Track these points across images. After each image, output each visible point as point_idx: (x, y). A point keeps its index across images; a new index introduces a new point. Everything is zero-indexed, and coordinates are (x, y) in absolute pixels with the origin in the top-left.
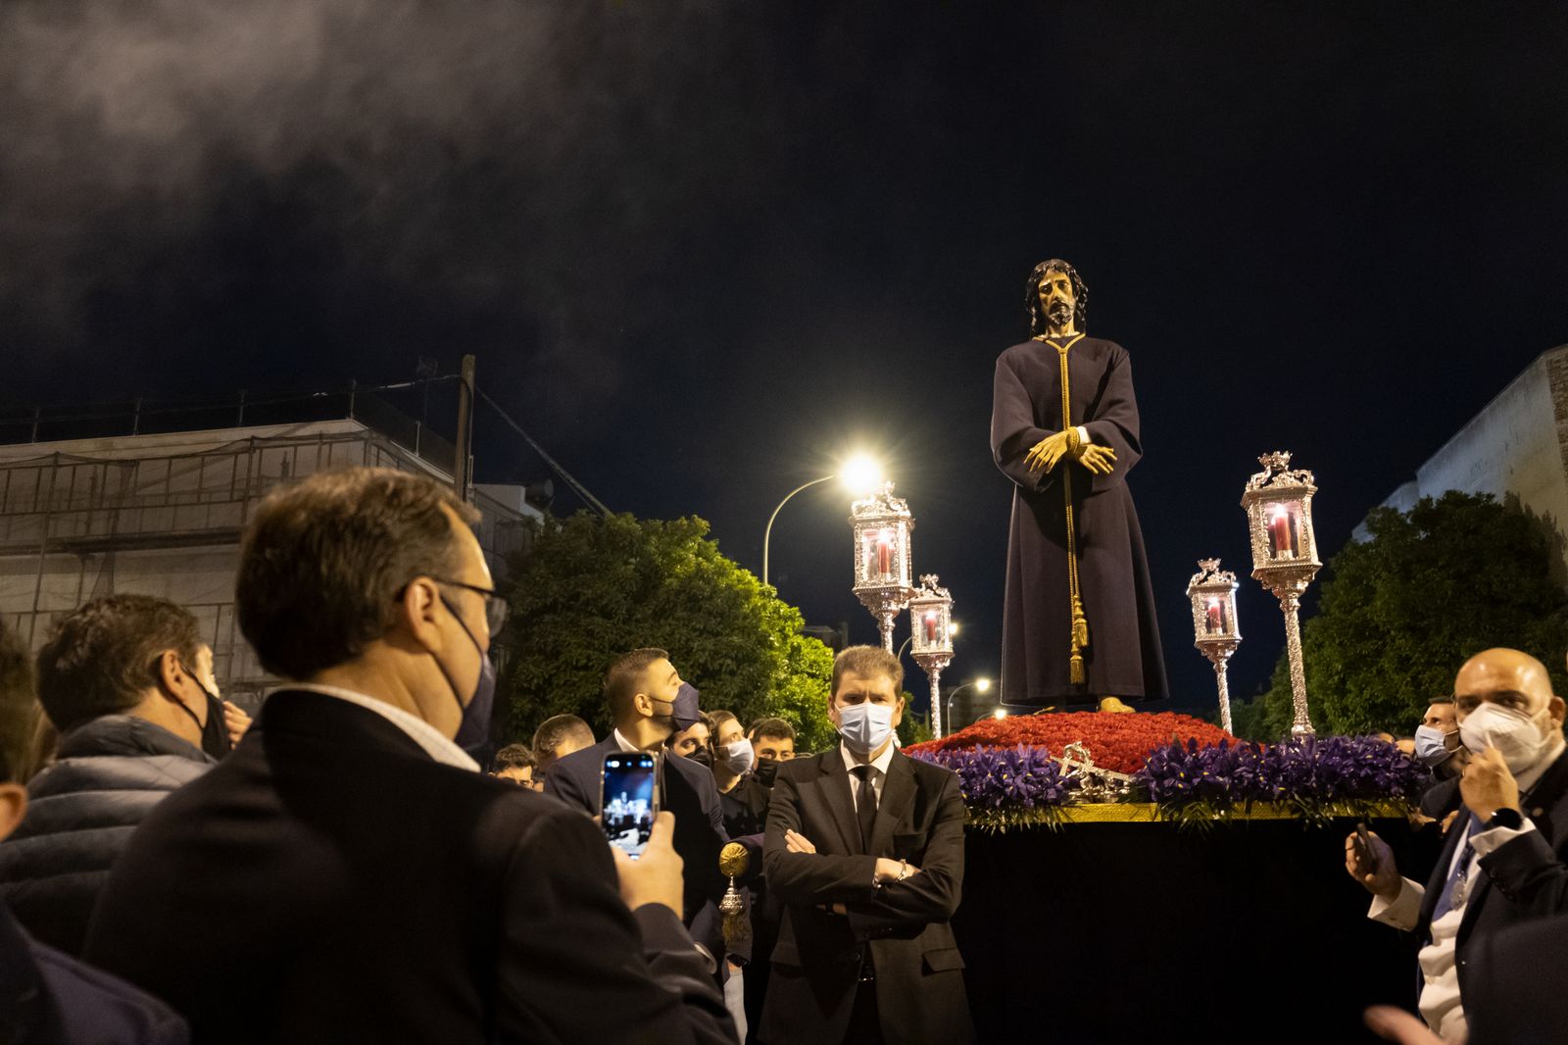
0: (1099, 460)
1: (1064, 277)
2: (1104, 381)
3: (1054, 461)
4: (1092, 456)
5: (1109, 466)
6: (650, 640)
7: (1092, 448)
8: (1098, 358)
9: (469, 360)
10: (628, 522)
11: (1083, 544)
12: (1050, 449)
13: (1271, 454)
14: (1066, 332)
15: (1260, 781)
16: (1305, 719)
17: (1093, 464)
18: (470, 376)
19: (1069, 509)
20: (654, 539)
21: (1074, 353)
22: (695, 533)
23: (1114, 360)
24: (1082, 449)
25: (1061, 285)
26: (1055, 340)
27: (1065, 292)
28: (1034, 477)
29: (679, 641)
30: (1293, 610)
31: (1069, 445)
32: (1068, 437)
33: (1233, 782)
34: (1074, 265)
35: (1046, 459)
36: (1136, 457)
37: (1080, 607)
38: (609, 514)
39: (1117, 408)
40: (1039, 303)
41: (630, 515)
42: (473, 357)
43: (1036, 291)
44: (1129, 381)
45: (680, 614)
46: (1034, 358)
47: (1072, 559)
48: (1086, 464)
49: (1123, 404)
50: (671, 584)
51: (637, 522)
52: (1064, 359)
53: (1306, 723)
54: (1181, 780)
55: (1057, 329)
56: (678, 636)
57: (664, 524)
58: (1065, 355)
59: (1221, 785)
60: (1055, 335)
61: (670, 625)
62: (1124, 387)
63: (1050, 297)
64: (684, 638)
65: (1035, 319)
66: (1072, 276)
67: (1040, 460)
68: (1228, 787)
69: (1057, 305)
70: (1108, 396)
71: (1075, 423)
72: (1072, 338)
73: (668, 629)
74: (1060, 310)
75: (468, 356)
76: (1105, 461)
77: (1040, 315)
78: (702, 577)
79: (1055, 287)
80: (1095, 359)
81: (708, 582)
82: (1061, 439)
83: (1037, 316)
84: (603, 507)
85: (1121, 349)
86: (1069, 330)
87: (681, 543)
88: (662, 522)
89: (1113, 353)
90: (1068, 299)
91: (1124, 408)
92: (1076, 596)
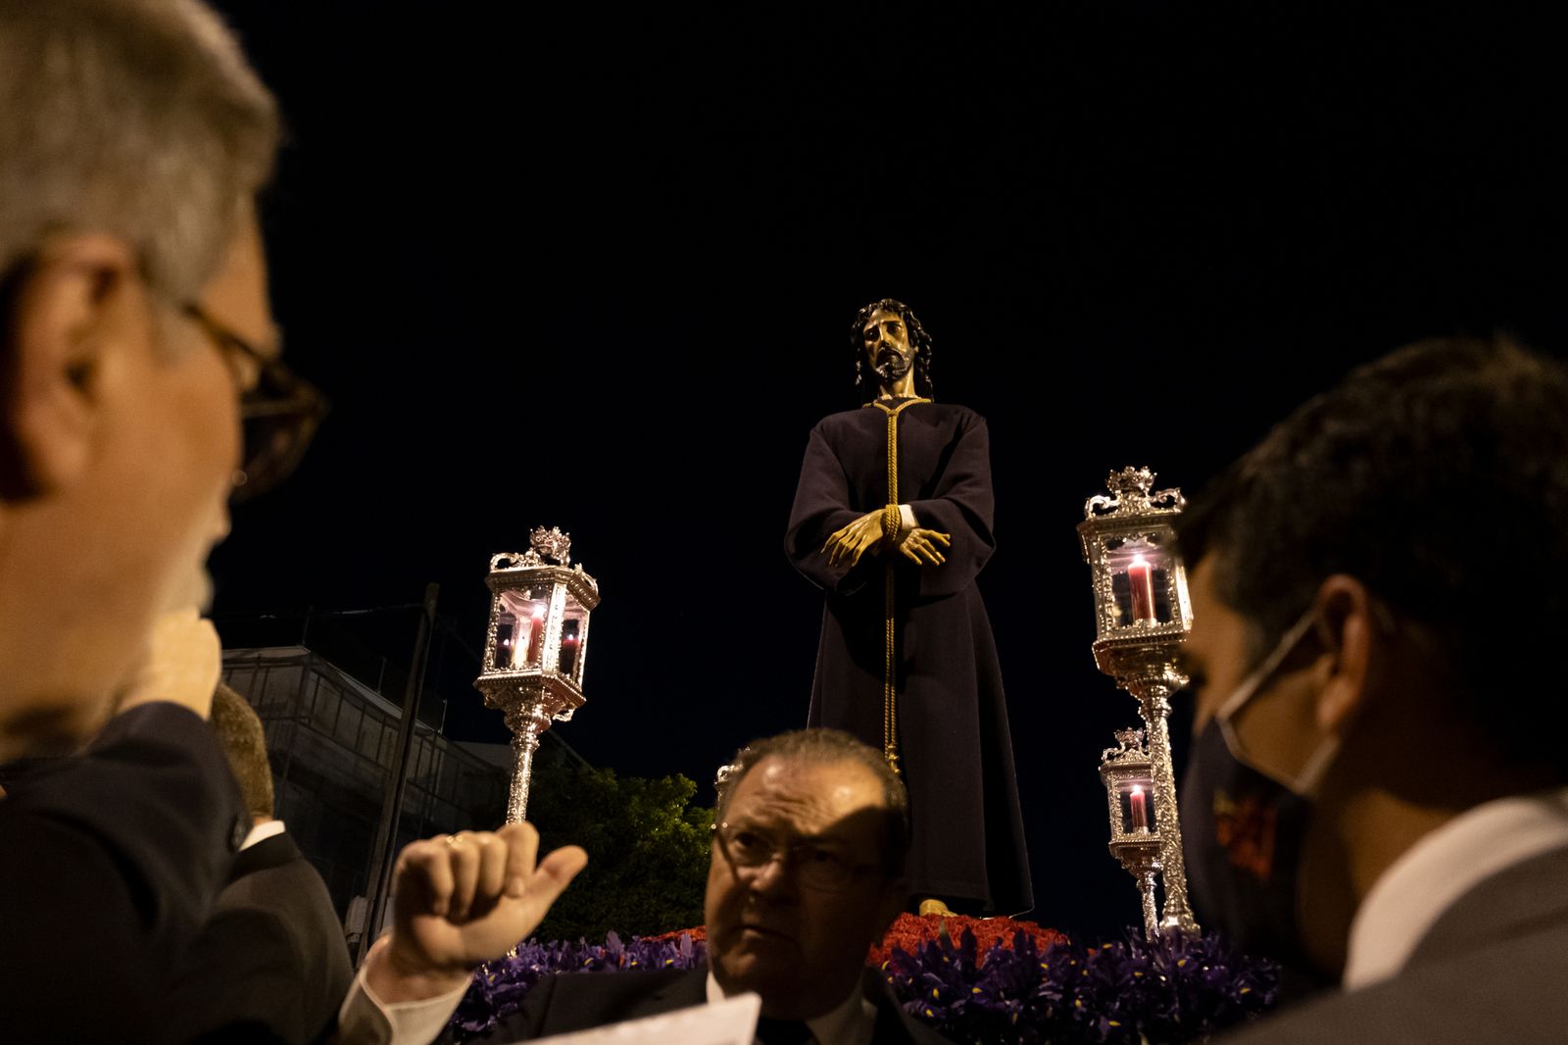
0: (924, 545)
1: (893, 318)
2: (948, 452)
3: (862, 547)
4: (916, 541)
5: (938, 554)
6: (614, 910)
7: (916, 533)
8: (941, 423)
9: (434, 587)
10: (609, 779)
11: (906, 670)
12: (861, 533)
13: (1122, 470)
14: (902, 392)
15: (1075, 1008)
16: (1182, 905)
17: (916, 552)
18: (431, 604)
19: (890, 624)
20: (636, 799)
21: (908, 416)
22: (681, 794)
23: (963, 427)
24: (903, 533)
25: (892, 328)
26: (885, 402)
27: (898, 338)
28: (835, 574)
29: (647, 912)
30: (1160, 716)
31: (884, 528)
32: (884, 516)
33: (1027, 1009)
34: (910, 306)
35: (852, 545)
36: (987, 550)
37: (895, 762)
38: (586, 767)
39: (961, 486)
40: (865, 354)
41: (610, 772)
42: (438, 586)
43: (863, 337)
44: (984, 452)
45: (651, 882)
46: (856, 424)
47: (890, 693)
48: (907, 551)
49: (968, 481)
50: (642, 847)
51: (616, 779)
52: (893, 423)
53: (1185, 912)
54: (933, 1003)
55: (890, 390)
56: (646, 907)
57: (647, 783)
58: (895, 419)
59: (1005, 1015)
60: (886, 397)
61: (639, 894)
62: (977, 461)
63: (876, 344)
64: (653, 909)
65: (860, 377)
66: (907, 319)
67: (842, 547)
68: (1015, 1016)
69: (887, 352)
70: (951, 470)
71: (901, 502)
72: (908, 399)
73: (636, 898)
74: (890, 360)
75: (432, 585)
76: (933, 548)
77: (868, 371)
78: (680, 842)
79: (882, 331)
80: (936, 425)
81: (686, 846)
82: (875, 519)
83: (862, 372)
84: (580, 759)
85: (975, 415)
86: (907, 387)
87: (663, 804)
88: (645, 780)
89: (962, 418)
90: (902, 347)
91: (970, 485)
92: (891, 747)
